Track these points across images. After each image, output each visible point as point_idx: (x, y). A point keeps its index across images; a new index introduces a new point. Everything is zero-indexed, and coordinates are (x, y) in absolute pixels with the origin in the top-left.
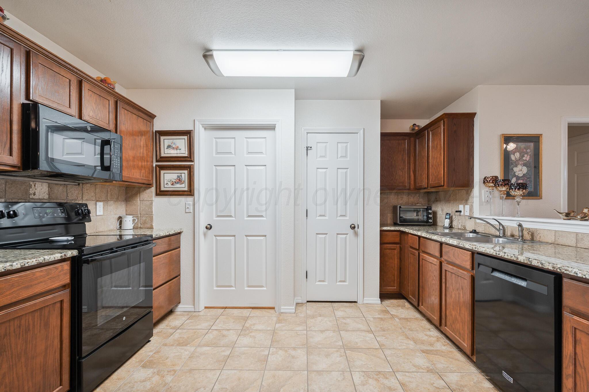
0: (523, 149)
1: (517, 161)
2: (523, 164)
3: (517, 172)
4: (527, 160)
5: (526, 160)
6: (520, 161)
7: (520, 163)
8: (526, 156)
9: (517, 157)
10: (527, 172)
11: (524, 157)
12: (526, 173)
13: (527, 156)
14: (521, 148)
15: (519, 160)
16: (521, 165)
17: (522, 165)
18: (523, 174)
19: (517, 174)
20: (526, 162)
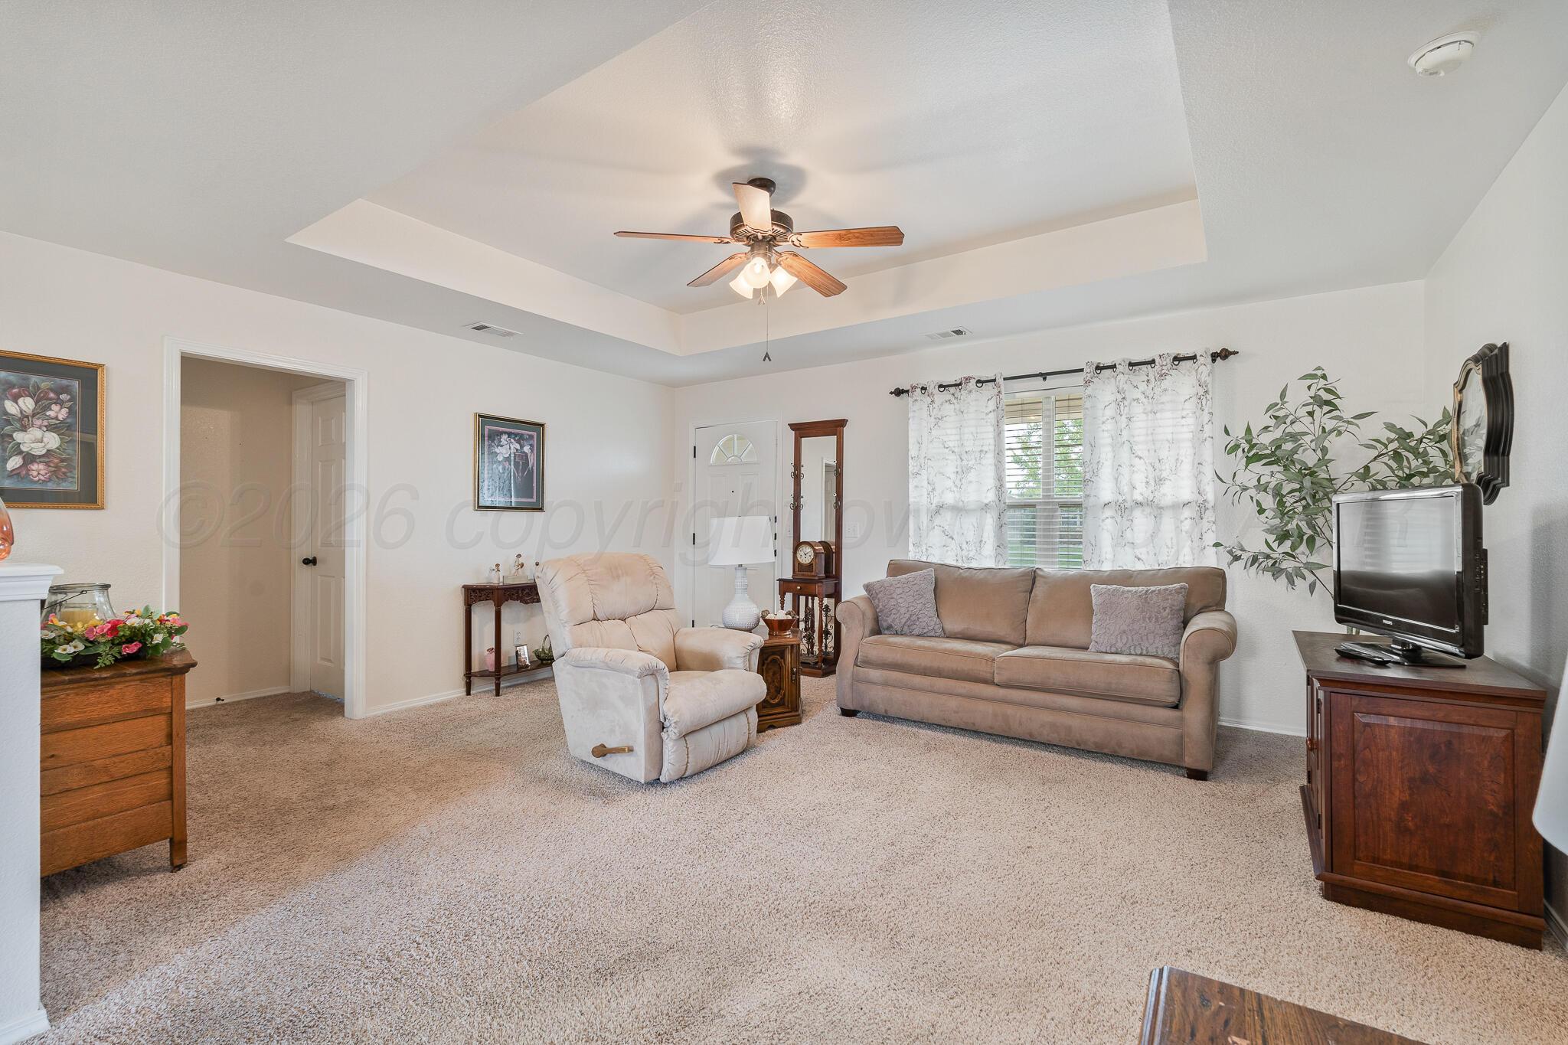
0: (46, 393)
1: (27, 417)
2: (46, 426)
3: (25, 445)
4: (61, 417)
5: (56, 418)
6: (38, 419)
7: (38, 422)
8: (55, 408)
9: (24, 408)
10: (60, 446)
11: (51, 410)
12: (57, 448)
13: (61, 408)
14: (39, 388)
15: (33, 416)
16: (40, 428)
17: (45, 429)
18: (48, 450)
19: (24, 448)
20: (58, 422)
